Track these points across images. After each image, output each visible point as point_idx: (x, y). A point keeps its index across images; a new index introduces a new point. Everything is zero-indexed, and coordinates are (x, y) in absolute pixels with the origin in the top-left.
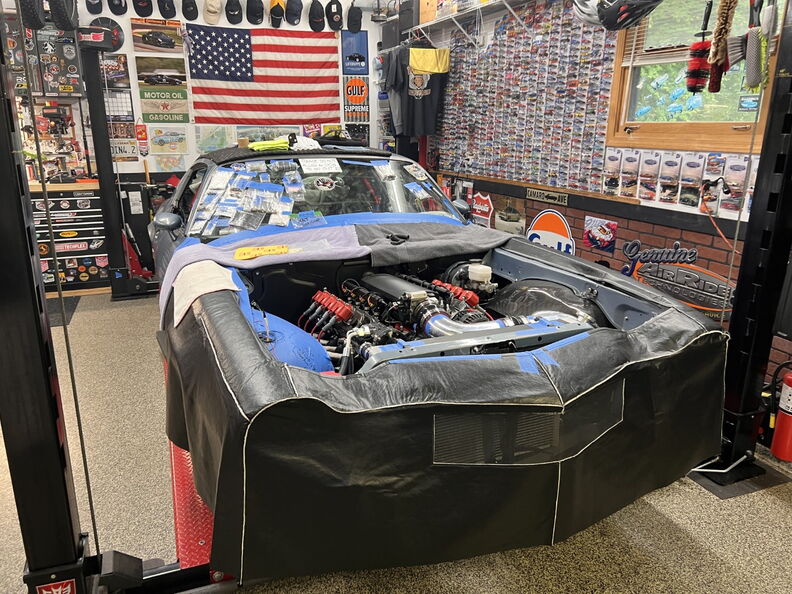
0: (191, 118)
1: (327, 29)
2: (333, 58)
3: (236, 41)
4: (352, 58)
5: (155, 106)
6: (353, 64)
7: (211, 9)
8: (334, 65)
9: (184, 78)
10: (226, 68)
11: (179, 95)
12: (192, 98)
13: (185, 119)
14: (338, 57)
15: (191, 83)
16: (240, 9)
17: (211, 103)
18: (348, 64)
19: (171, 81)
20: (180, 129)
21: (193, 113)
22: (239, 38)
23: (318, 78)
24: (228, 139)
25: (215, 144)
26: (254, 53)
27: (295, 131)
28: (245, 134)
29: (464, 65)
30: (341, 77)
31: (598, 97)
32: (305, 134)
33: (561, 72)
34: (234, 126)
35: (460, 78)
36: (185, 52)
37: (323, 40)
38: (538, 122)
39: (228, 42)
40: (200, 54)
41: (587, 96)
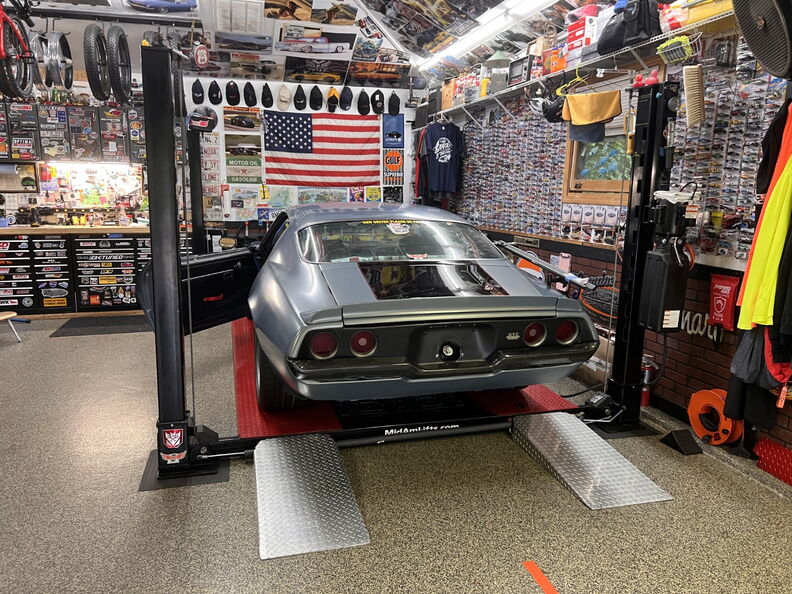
0: (264, 180)
1: (371, 113)
2: (375, 135)
3: (300, 122)
4: (391, 136)
5: (237, 170)
6: (391, 139)
7: (283, 99)
8: (376, 140)
9: (260, 150)
10: (292, 143)
11: (255, 163)
12: (265, 165)
13: (259, 181)
14: (380, 135)
15: (264, 153)
16: (305, 99)
17: (279, 169)
18: (387, 140)
19: (250, 152)
20: (254, 188)
21: (265, 177)
22: (303, 120)
23: (363, 150)
24: (290, 196)
25: (280, 201)
26: (314, 132)
27: (344, 191)
28: (304, 193)
29: (474, 142)
30: (382, 149)
31: (557, 167)
33: (535, 148)
34: (296, 186)
35: (470, 151)
36: (262, 131)
37: (368, 121)
38: (521, 185)
39: (294, 123)
40: (273, 132)
41: (551, 166)
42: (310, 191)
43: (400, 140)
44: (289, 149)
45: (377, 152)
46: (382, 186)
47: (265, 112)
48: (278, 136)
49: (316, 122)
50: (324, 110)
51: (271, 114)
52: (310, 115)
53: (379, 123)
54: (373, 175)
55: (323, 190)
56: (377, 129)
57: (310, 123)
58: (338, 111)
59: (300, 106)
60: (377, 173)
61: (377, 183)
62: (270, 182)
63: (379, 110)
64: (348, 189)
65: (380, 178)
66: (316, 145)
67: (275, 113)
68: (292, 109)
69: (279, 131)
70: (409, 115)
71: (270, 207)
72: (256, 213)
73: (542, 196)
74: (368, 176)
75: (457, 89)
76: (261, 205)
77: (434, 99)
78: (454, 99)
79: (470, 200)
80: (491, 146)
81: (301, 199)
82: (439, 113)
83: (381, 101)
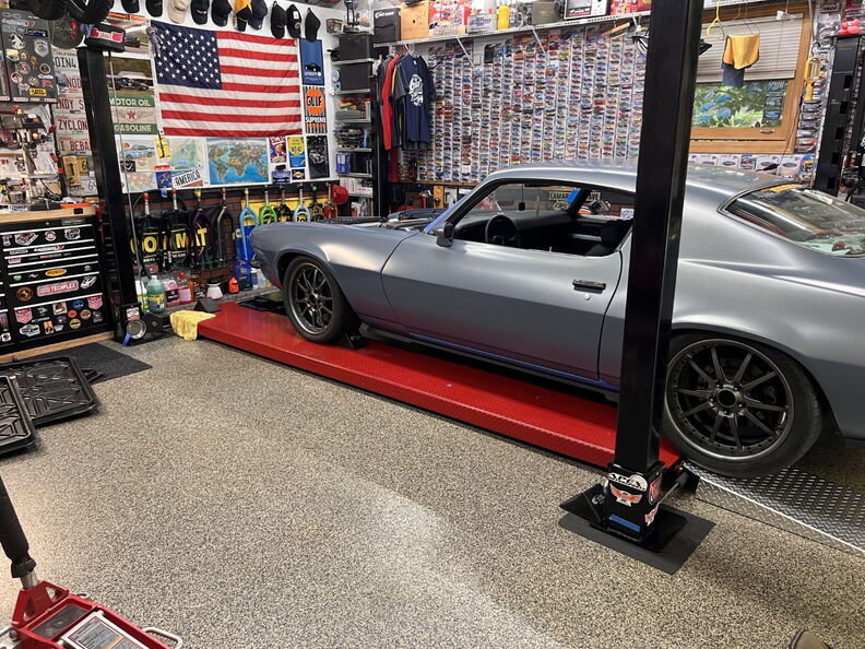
0: (160, 129)
1: (287, 36)
2: (293, 66)
4: (310, 69)
5: (121, 113)
6: (311, 74)
7: (180, 5)
8: (293, 74)
9: (151, 83)
10: (195, 73)
11: (146, 102)
12: (160, 105)
13: (154, 130)
14: (297, 66)
15: (158, 88)
16: (206, 8)
17: (180, 113)
18: (306, 74)
19: (137, 84)
20: (147, 142)
21: (162, 124)
22: (206, 40)
23: (281, 87)
24: (198, 152)
25: (185, 159)
26: (221, 58)
27: (262, 143)
28: (215, 146)
29: (452, 82)
30: (301, 86)
31: (629, 113)
32: (272, 147)
33: (584, 92)
34: (205, 138)
35: (446, 92)
36: (151, 53)
37: (284, 47)
38: (558, 133)
39: (194, 44)
40: (167, 56)
41: (617, 112)
42: (221, 144)
43: (319, 74)
44: (191, 83)
45: (296, 89)
46: (305, 135)
47: (152, 22)
48: (174, 62)
49: (223, 44)
50: (230, 26)
51: (161, 27)
52: (213, 33)
53: (295, 50)
54: (295, 121)
55: (237, 142)
56: (293, 59)
57: (214, 44)
58: (249, 30)
59: (199, 19)
60: (297, 118)
61: (299, 131)
62: (169, 131)
63: (295, 33)
64: (267, 139)
65: (302, 125)
66: (226, 78)
67: (167, 26)
68: (188, 22)
69: (176, 55)
70: (327, 42)
71: (172, 169)
72: (155, 179)
73: (601, 144)
74: (290, 121)
75: (438, 15)
76: (160, 167)
77: (391, 25)
78: (431, 27)
79: (448, 152)
80: (491, 87)
81: (211, 155)
82: (399, 43)
83: (300, 20)
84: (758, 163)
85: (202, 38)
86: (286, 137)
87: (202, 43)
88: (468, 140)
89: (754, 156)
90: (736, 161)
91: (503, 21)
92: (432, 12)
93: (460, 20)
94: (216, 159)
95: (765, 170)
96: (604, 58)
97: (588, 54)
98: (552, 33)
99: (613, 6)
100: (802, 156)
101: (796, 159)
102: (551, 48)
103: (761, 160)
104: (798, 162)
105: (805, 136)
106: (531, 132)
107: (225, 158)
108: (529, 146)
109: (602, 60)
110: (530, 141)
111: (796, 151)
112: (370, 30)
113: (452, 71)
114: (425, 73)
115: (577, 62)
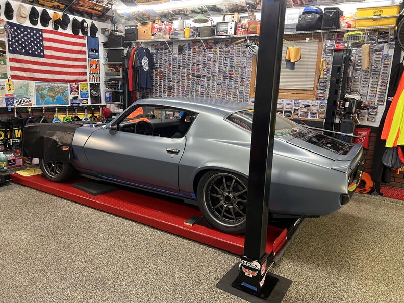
0: (9, 76)
1: (80, 34)
2: (83, 49)
4: (92, 50)
6: (92, 53)
7: (23, 15)
8: (84, 53)
9: (5, 53)
10: (30, 49)
11: (1, 62)
12: (9, 64)
13: (5, 76)
14: (85, 49)
15: (8, 55)
16: (37, 17)
17: (20, 68)
18: (90, 53)
21: (10, 73)
22: (37, 33)
23: (77, 58)
24: (30, 89)
25: (23, 92)
26: (44, 42)
27: (66, 85)
28: (40, 86)
29: (163, 61)
30: (87, 59)
31: (245, 80)
32: (71, 87)
33: (224, 69)
34: (34, 81)
35: (160, 66)
36: (5, 37)
37: (78, 39)
38: (213, 87)
39: (30, 34)
40: (15, 39)
41: (239, 79)
42: (43, 85)
43: (97, 53)
44: (27, 53)
45: (85, 60)
46: (89, 82)
47: (8, 23)
48: (18, 43)
49: (45, 35)
50: (50, 27)
51: (12, 25)
52: (41, 30)
53: (85, 41)
54: (84, 75)
55: (52, 85)
56: (84, 45)
57: (41, 35)
58: (60, 30)
59: (33, 22)
60: (85, 74)
61: (86, 80)
62: (13, 77)
63: (85, 33)
64: (69, 83)
65: (87, 77)
66: (46, 52)
67: (15, 25)
68: (27, 23)
69: (19, 39)
70: (101, 38)
71: (15, 96)
72: (4, 101)
73: (232, 93)
74: (81, 75)
75: (156, 30)
76: (8, 95)
77: (133, 33)
78: (153, 35)
79: (160, 93)
80: (181, 64)
81: (37, 90)
82: (137, 41)
83: (87, 27)
84: (301, 104)
85: (35, 32)
86: (79, 83)
87: (34, 34)
88: (170, 88)
89: (299, 101)
90: (291, 103)
91: (187, 34)
92: (153, 28)
93: (167, 33)
94: (40, 92)
95: (304, 107)
96: (233, 54)
97: (226, 52)
98: (209, 41)
99: (237, 31)
100: (320, 102)
101: (318, 103)
102: (209, 48)
103: (303, 102)
104: (318, 104)
105: (321, 93)
106: (200, 86)
107: (45, 92)
108: (199, 93)
109: (232, 55)
110: (199, 90)
111: (317, 99)
112: (123, 34)
113: (163, 56)
114: (150, 56)
115: (221, 55)
